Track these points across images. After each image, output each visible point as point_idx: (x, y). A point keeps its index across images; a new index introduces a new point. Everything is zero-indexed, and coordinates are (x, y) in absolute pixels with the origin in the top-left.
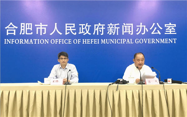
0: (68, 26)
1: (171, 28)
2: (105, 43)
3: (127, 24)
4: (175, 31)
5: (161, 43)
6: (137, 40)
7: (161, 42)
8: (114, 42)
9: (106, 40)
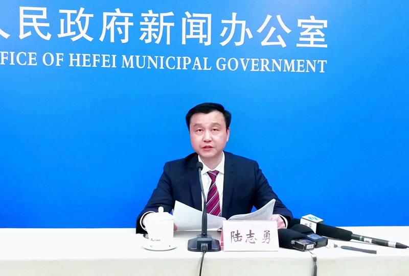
0: (26, 12)
1: (313, 30)
2: (132, 67)
3: (195, 15)
4: (323, 40)
5: (285, 71)
6: (221, 62)
7: (287, 69)
8: (159, 65)
9: (135, 59)
